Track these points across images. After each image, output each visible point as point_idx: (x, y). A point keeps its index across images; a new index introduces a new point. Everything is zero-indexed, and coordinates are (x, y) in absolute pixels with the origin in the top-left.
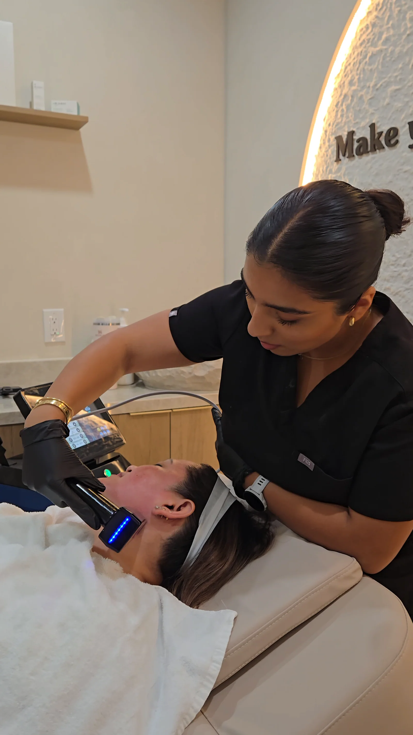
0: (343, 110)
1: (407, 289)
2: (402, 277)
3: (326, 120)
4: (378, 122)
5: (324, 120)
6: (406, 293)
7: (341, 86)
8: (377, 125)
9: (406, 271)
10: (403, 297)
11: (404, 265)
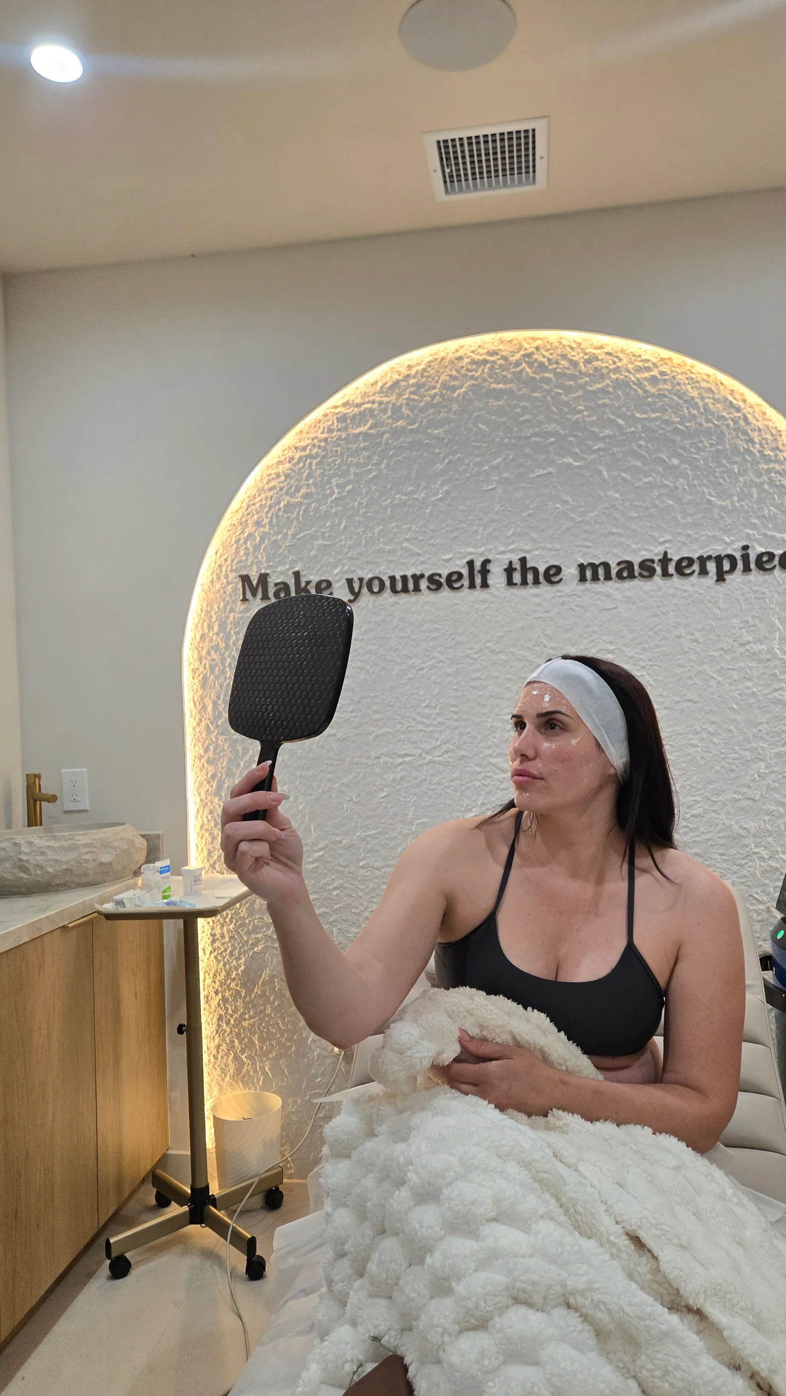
0: (247, 549)
1: (358, 734)
2: (351, 723)
3: (218, 554)
4: (302, 570)
5: (216, 553)
6: (356, 738)
7: (243, 524)
8: (302, 573)
9: (355, 717)
10: (354, 742)
11: (352, 711)
